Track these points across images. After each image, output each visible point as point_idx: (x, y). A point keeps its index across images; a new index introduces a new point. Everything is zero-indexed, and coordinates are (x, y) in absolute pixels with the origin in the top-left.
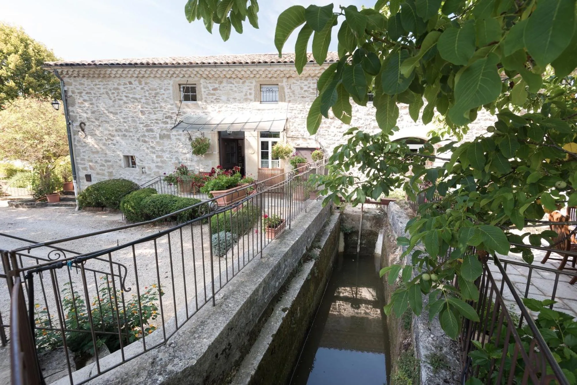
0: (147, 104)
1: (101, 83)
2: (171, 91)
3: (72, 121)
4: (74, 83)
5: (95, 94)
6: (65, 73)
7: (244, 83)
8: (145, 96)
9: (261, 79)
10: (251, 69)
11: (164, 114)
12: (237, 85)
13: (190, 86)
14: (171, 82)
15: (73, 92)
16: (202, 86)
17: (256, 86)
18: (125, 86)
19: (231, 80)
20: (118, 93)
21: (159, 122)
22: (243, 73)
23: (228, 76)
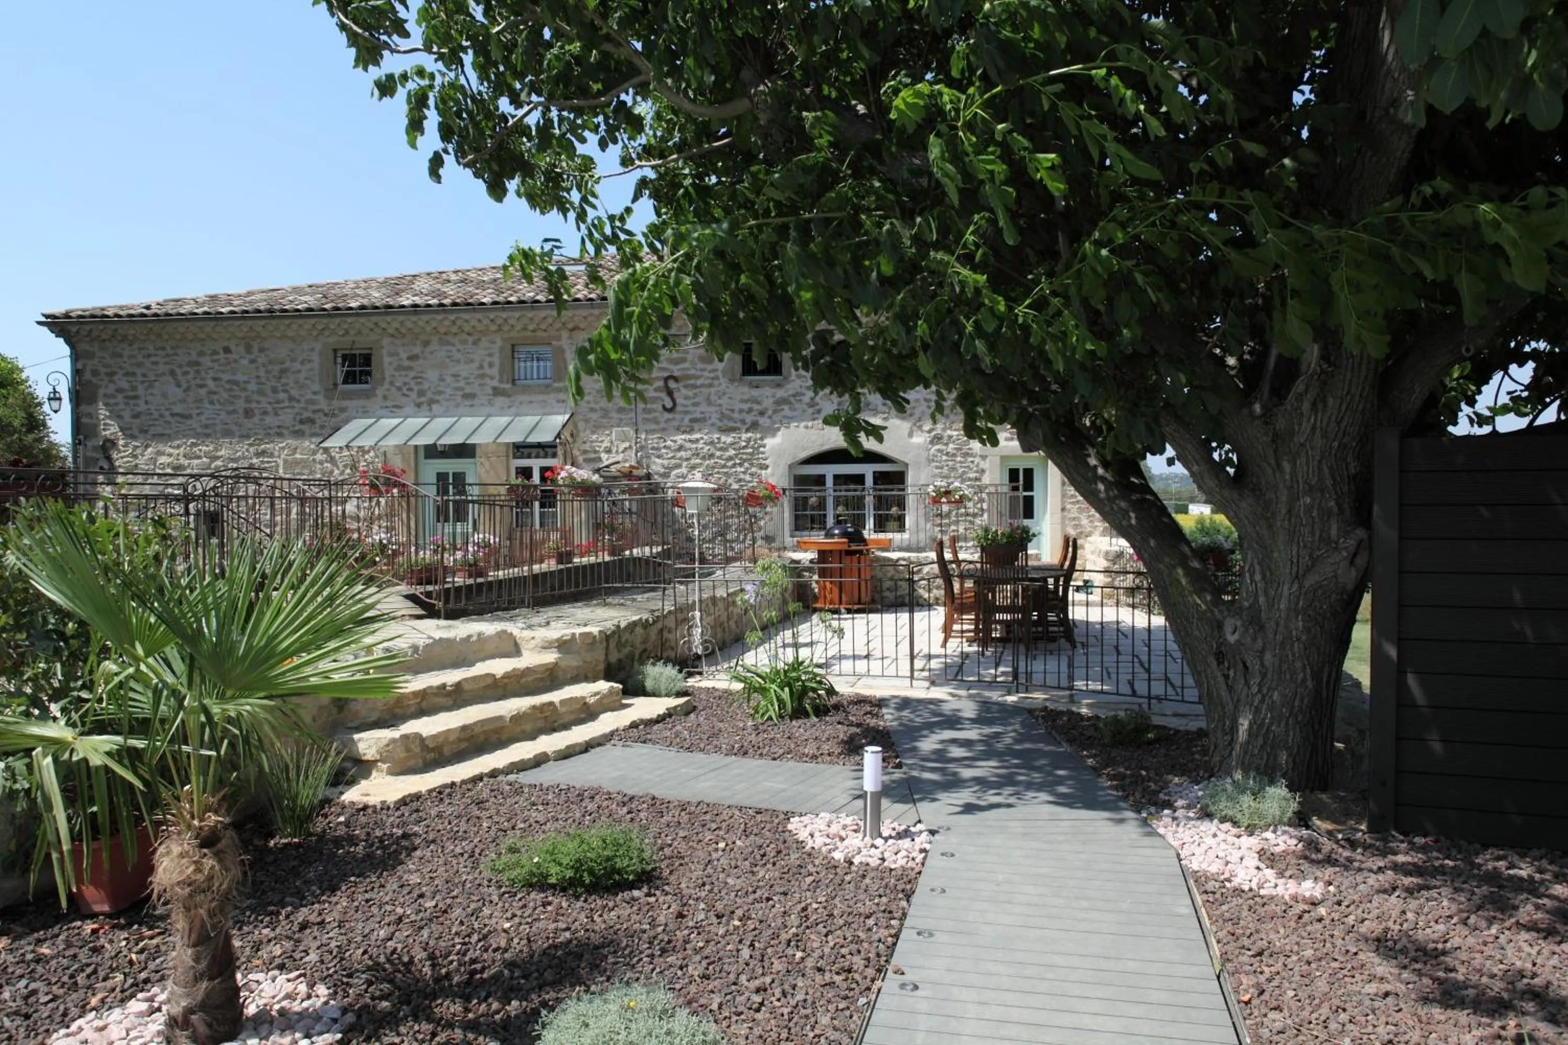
0: (261, 392)
1: (160, 352)
2: (316, 365)
3: (86, 438)
4: (99, 354)
5: (144, 375)
6: (83, 333)
7: (475, 343)
8: (258, 377)
9: (513, 334)
10: (492, 316)
11: (297, 414)
12: (461, 347)
13: (358, 352)
14: (318, 347)
15: (95, 373)
16: (384, 351)
17: (502, 349)
18: (216, 357)
19: (450, 338)
20: (198, 372)
21: (284, 431)
22: (474, 322)
23: (442, 330)
